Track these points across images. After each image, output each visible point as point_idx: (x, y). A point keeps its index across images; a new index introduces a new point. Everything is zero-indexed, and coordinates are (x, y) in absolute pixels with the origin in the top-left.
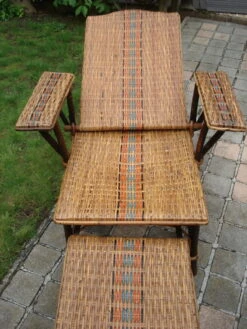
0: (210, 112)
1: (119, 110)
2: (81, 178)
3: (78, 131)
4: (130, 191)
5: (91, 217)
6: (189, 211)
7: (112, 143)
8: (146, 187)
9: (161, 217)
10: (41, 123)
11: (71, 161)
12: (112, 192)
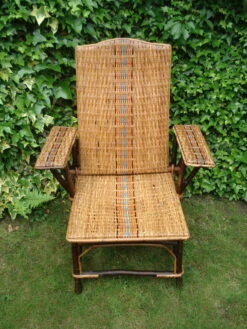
0: (186, 154)
1: (112, 159)
2: (86, 209)
3: (79, 174)
4: (126, 217)
5: (97, 235)
6: (174, 230)
7: (108, 183)
8: (138, 214)
9: (152, 234)
10: (56, 164)
11: (76, 196)
12: (111, 218)
